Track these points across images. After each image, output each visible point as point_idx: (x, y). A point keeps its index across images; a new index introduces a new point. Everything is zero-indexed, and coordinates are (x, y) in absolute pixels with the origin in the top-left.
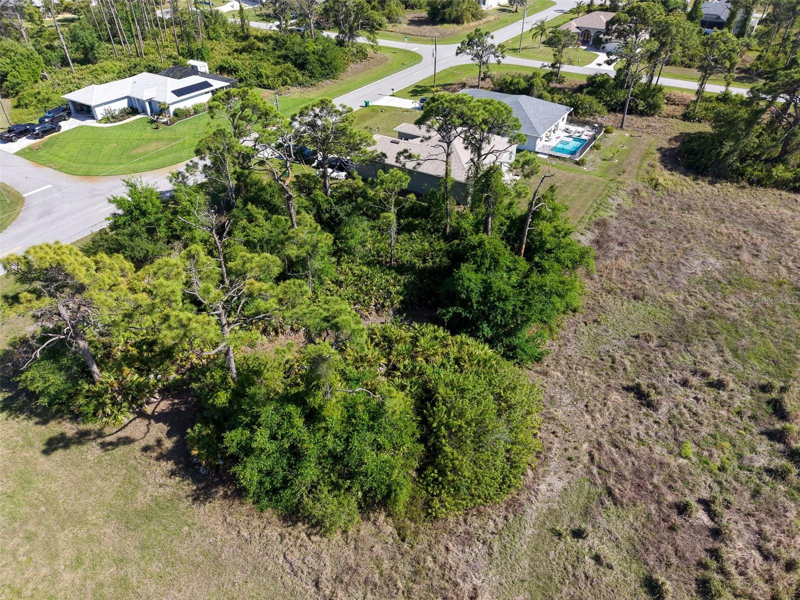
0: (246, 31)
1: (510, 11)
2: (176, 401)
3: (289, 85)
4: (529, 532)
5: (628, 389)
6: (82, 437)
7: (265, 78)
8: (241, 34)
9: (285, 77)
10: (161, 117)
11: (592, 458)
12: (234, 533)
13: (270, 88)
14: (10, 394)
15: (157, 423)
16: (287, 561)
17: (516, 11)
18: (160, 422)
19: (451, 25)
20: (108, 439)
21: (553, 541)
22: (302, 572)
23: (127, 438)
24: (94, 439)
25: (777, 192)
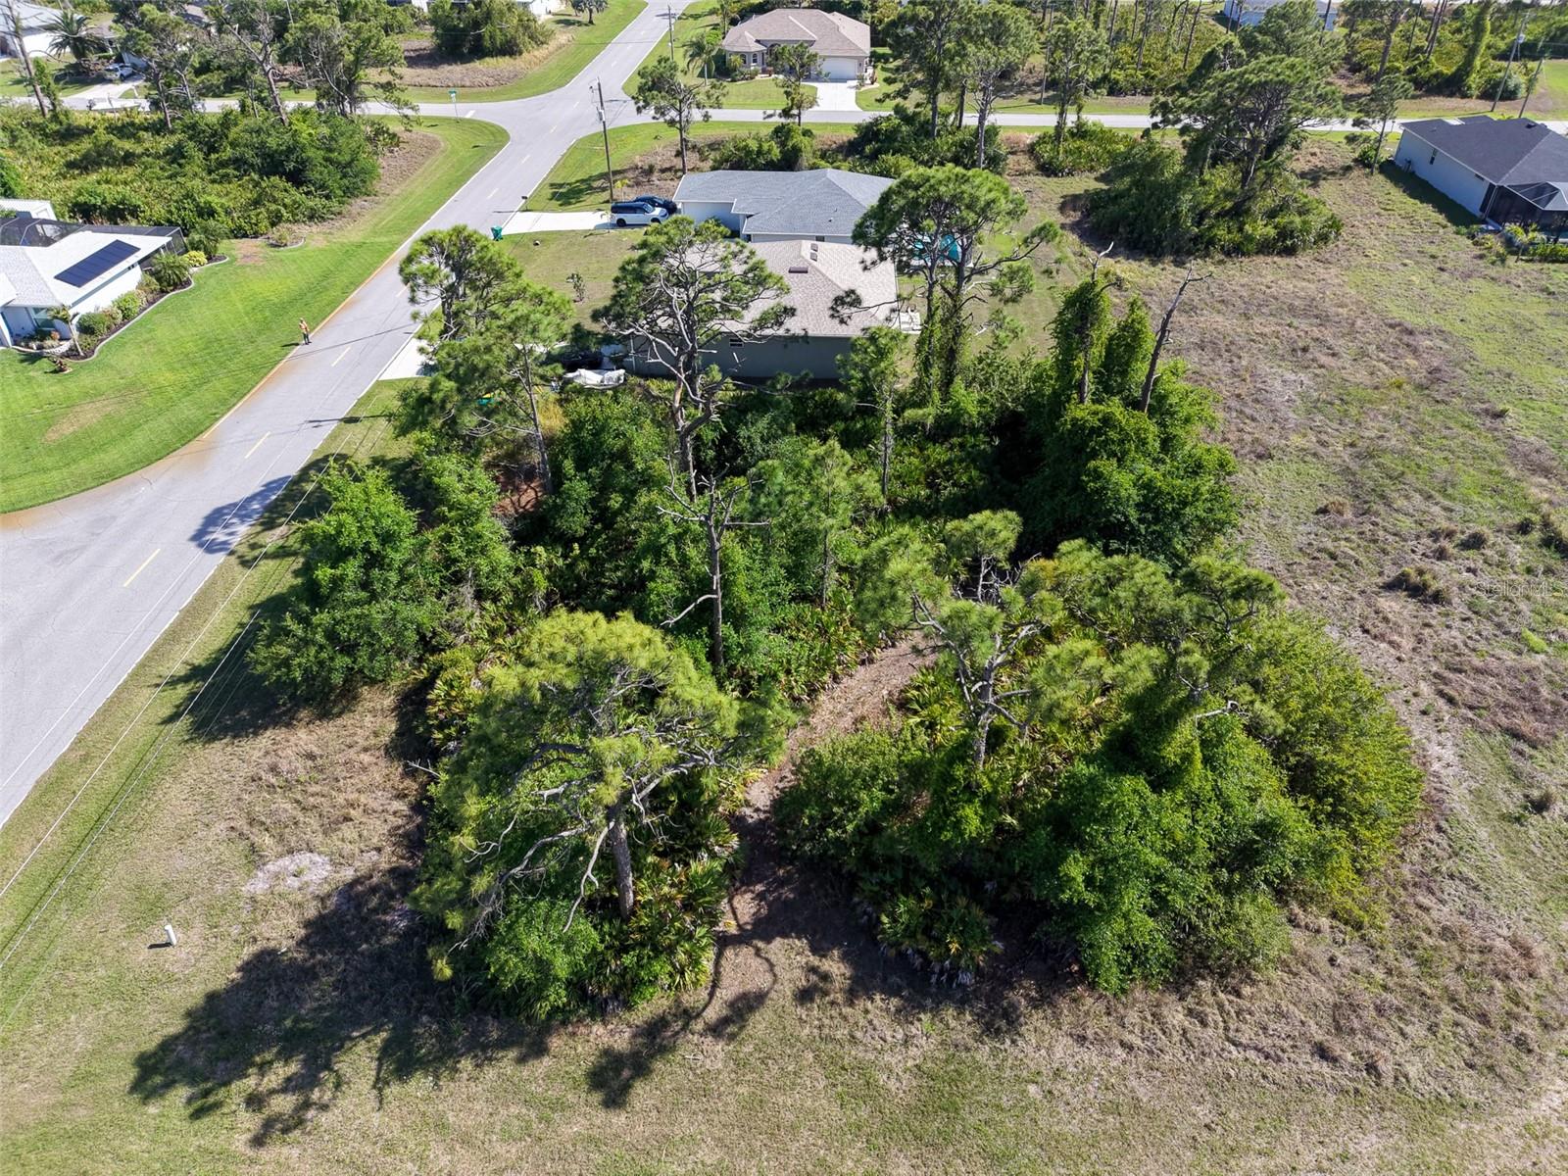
0: (62, 117)
1: (580, 23)
2: (759, 888)
3: (288, 221)
4: (1483, 833)
5: (1390, 587)
6: (656, 1038)
7: (223, 214)
8: (54, 127)
9: (273, 207)
10: (48, 342)
11: (1451, 701)
12: (1119, 1051)
13: (245, 236)
14: (384, 1035)
15: (769, 942)
16: (1246, 1047)
17: (591, 22)
18: (773, 938)
19: (500, 60)
20: (712, 1014)
21: (1518, 832)
22: (1283, 1051)
23: (744, 996)
24: (684, 1028)
25: (1269, 260)
